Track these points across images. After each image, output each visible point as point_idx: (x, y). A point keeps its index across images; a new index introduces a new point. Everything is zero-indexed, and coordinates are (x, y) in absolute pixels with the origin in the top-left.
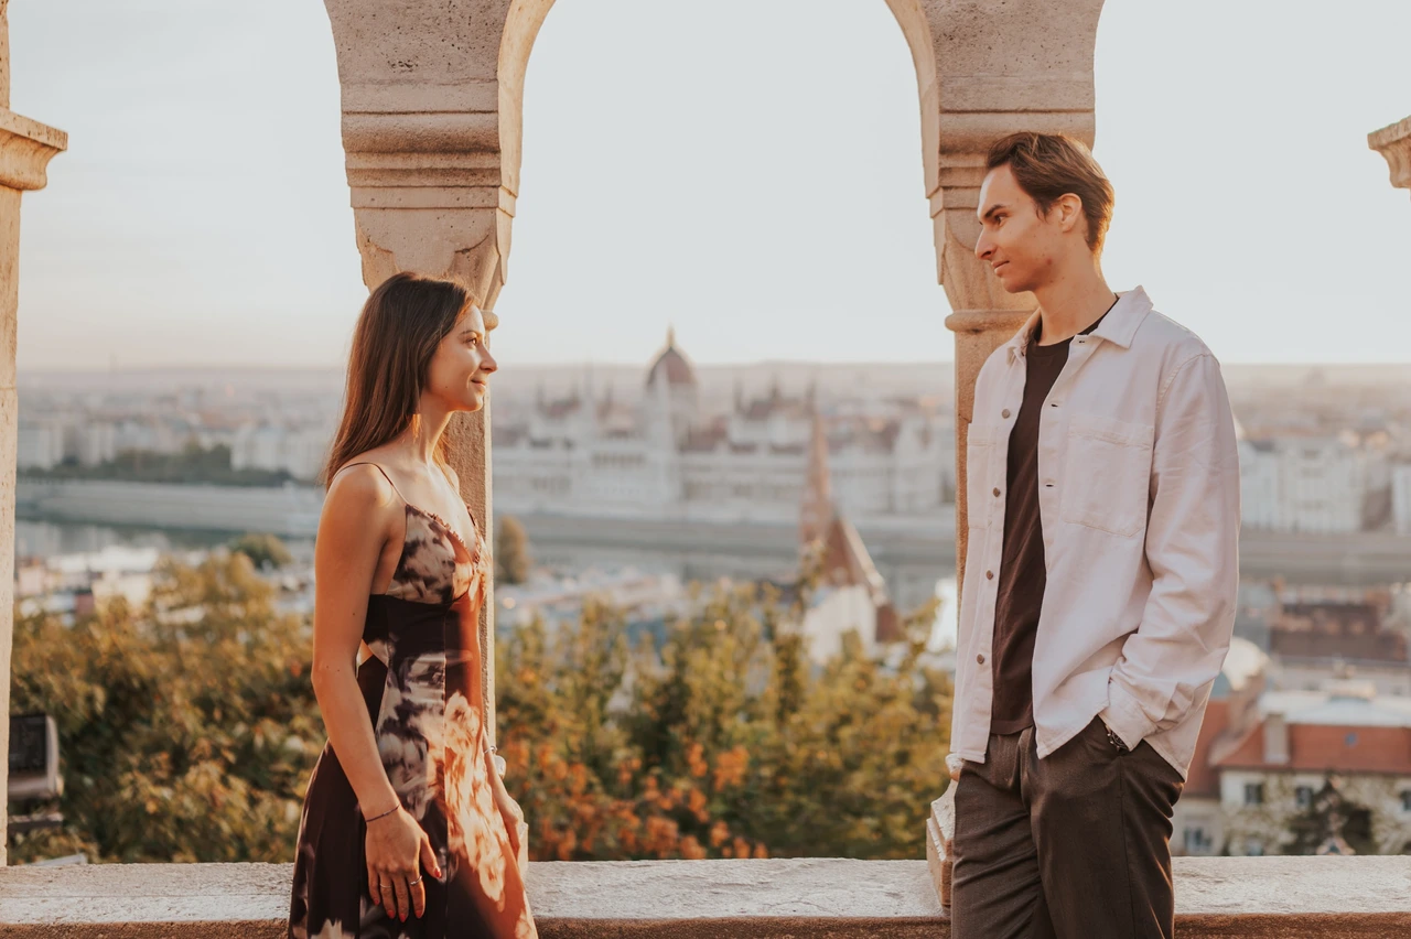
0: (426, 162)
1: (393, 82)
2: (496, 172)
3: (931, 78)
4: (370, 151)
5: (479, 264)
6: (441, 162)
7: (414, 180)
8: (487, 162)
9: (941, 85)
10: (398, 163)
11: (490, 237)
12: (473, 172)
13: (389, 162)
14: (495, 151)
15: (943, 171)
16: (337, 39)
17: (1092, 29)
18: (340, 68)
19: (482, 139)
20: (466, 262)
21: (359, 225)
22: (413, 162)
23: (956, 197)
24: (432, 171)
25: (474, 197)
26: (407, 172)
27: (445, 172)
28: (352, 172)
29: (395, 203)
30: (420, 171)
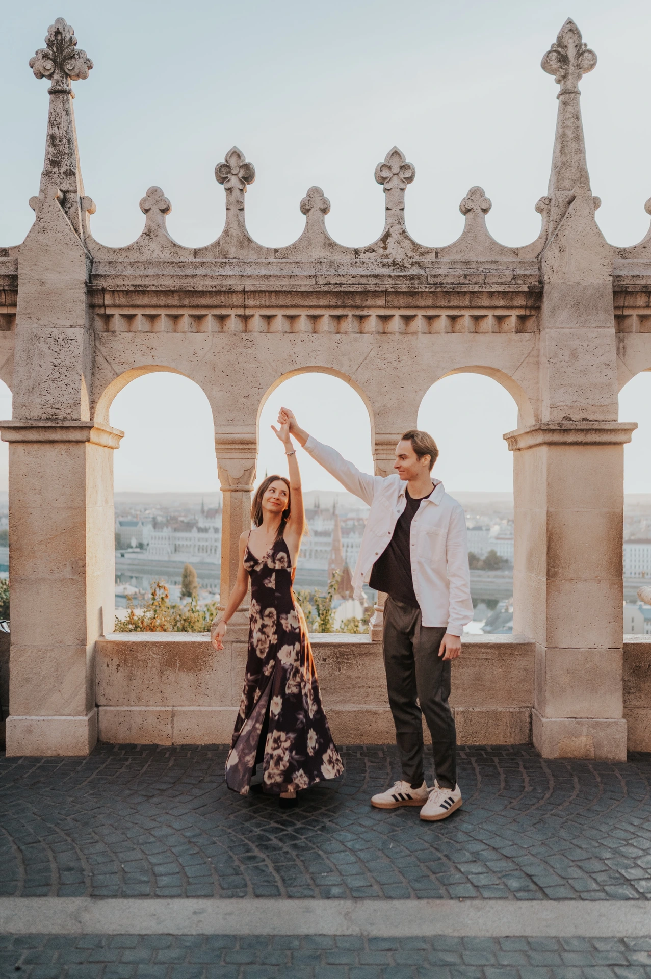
0: (237, 446)
1: (228, 425)
2: (255, 449)
3: (373, 424)
4: (222, 443)
5: (251, 473)
6: (241, 446)
7: (233, 451)
8: (253, 446)
9: (376, 427)
10: (229, 446)
11: (253, 467)
12: (249, 449)
13: (227, 446)
14: (255, 444)
15: (376, 450)
16: (213, 413)
17: (417, 412)
18: (214, 421)
19: (252, 441)
20: (247, 473)
21: (218, 463)
22: (234, 446)
23: (379, 457)
24: (238, 449)
25: (249, 456)
26: (232, 449)
27: (242, 449)
28: (216, 449)
29: (228, 457)
30: (235, 449)
